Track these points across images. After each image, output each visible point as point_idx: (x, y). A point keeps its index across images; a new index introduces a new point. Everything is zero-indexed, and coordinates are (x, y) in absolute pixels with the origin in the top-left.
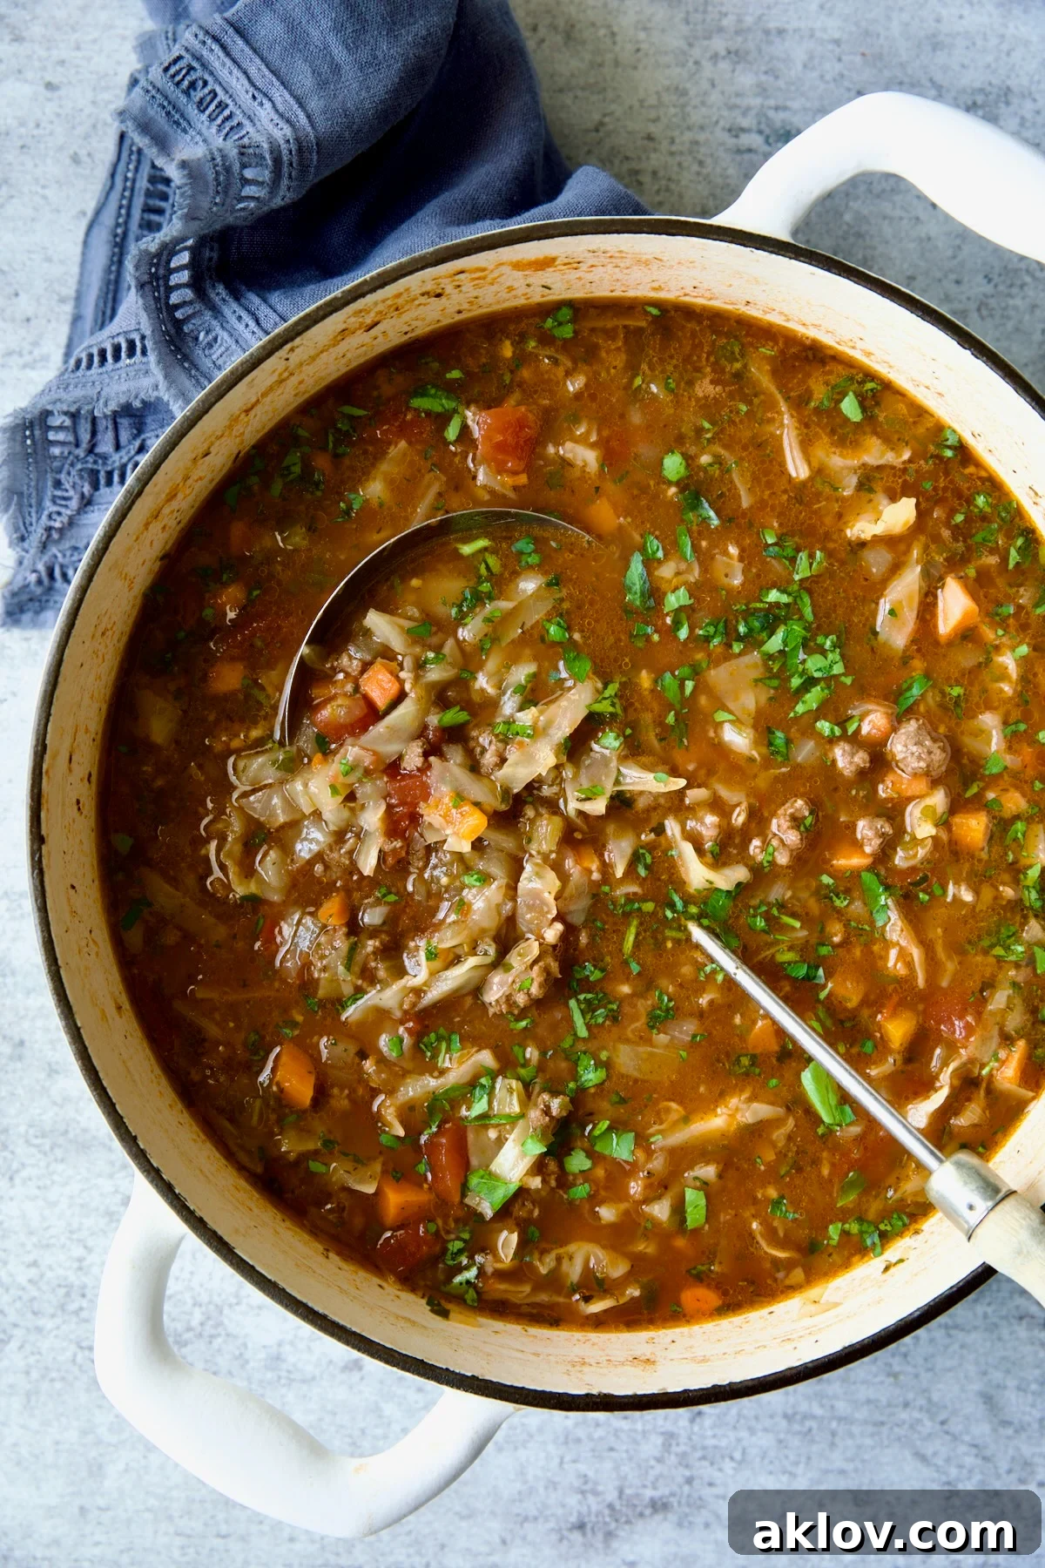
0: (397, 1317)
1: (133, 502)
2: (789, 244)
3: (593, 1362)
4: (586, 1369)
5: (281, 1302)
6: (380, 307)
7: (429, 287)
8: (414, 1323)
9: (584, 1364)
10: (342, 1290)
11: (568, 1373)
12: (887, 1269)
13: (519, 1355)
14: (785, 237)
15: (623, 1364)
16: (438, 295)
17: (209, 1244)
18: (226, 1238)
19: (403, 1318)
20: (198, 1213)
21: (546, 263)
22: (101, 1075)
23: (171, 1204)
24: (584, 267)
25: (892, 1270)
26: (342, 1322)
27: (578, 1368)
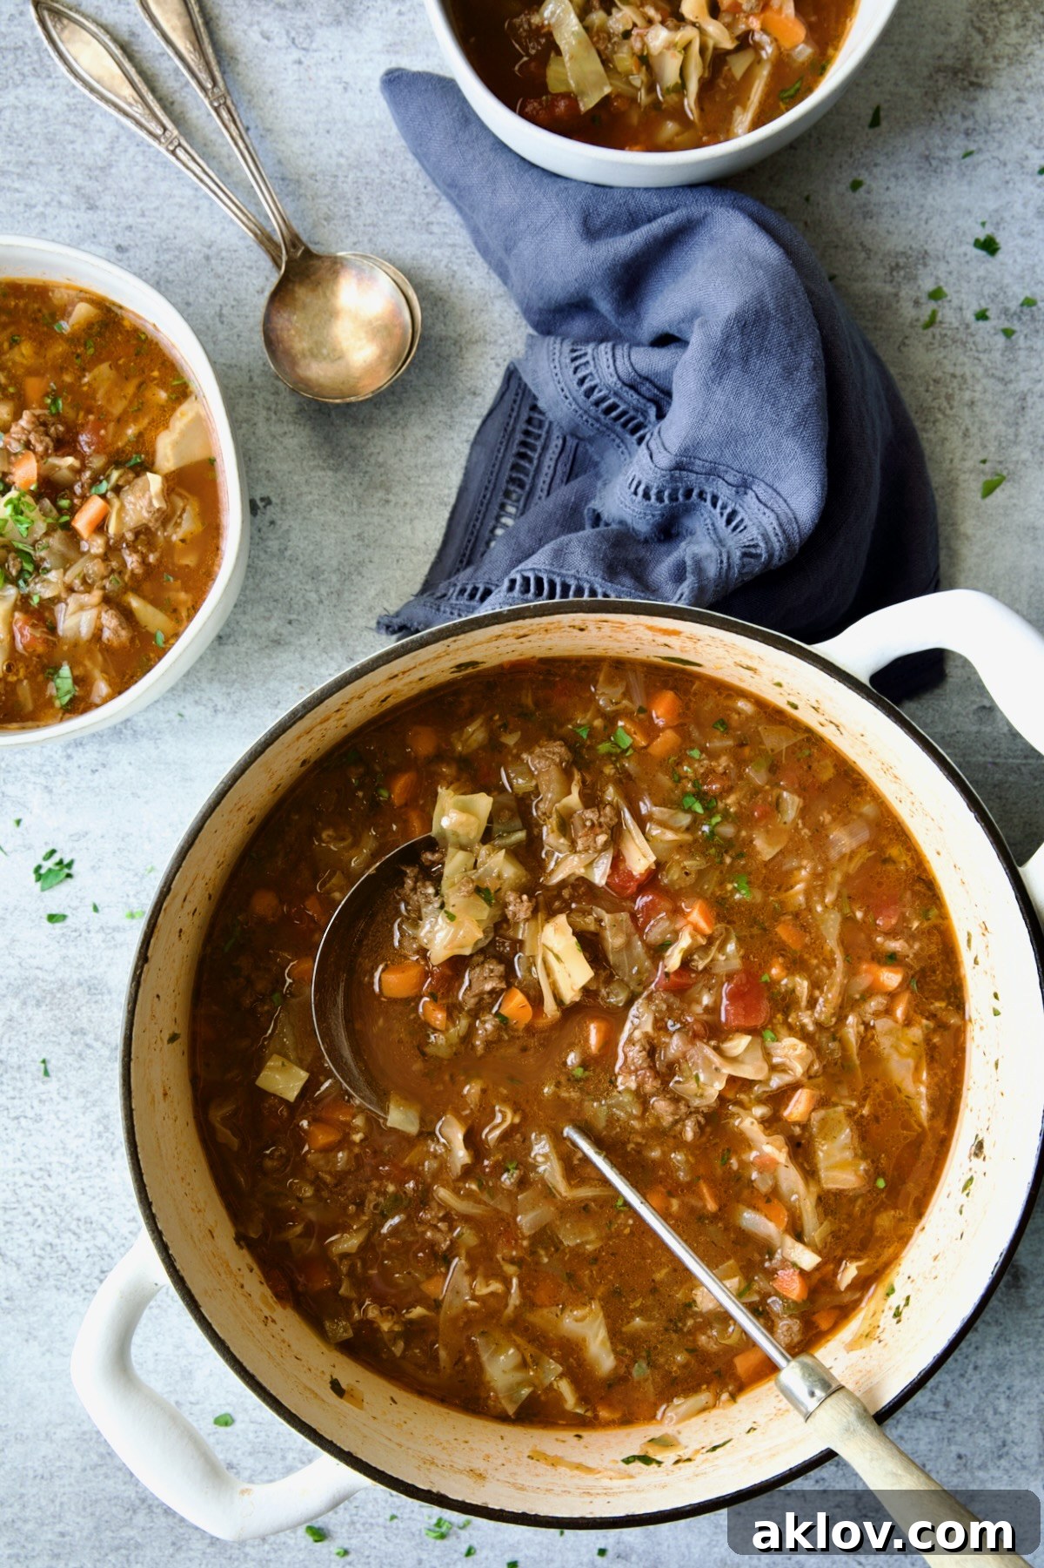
0: (306, 1387)
1: (294, 723)
2: (865, 686)
3: (440, 1463)
4: (433, 1468)
5: (224, 1356)
6: (534, 627)
7: (577, 623)
8: (316, 1395)
9: (433, 1463)
10: (270, 1356)
11: (419, 1468)
12: (677, 1462)
13: (386, 1442)
14: (865, 679)
15: (461, 1472)
16: (582, 630)
17: (183, 1298)
18: (197, 1297)
19: (310, 1389)
20: (183, 1273)
21: (676, 633)
22: (139, 1150)
23: (164, 1261)
24: (700, 643)
25: (680, 1465)
26: (265, 1384)
27: (427, 1466)
